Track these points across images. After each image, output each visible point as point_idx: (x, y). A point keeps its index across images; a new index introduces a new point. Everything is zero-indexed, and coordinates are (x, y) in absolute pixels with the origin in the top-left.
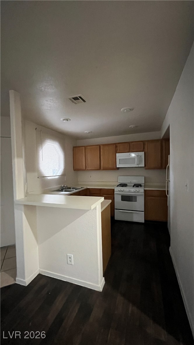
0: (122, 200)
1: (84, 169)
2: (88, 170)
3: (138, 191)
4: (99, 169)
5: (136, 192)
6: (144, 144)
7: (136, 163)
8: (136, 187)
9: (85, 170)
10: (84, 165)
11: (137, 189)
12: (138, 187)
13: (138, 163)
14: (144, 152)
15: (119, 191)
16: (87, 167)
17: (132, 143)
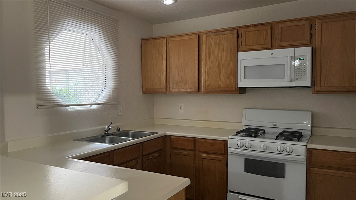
0: (246, 171)
1: (165, 89)
2: (171, 92)
3: (288, 149)
4: (196, 89)
5: (285, 152)
6: (312, 27)
7: (288, 77)
8: (284, 140)
9: (166, 92)
10: (165, 80)
11: (288, 145)
12: (291, 140)
13: (293, 78)
14: (310, 48)
15: (241, 147)
16: (171, 84)
17: (281, 26)
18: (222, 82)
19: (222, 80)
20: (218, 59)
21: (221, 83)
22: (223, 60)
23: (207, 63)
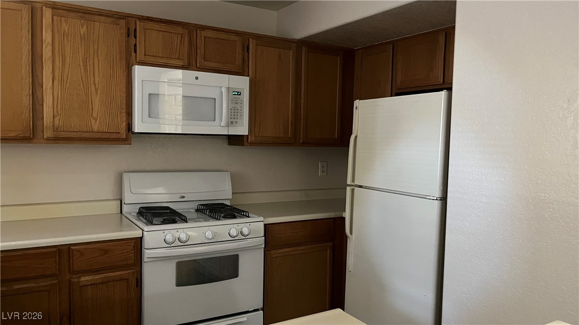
3: (245, 231)
7: (222, 120)
11: (231, 226)
14: (247, 79)
15: (171, 243)
17: (204, 34)
18: (96, 119)
19: (95, 115)
20: (86, 70)
21: (93, 122)
22: (96, 74)
23: (56, 75)
